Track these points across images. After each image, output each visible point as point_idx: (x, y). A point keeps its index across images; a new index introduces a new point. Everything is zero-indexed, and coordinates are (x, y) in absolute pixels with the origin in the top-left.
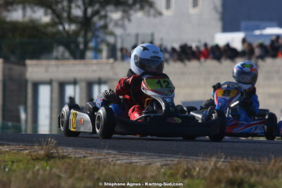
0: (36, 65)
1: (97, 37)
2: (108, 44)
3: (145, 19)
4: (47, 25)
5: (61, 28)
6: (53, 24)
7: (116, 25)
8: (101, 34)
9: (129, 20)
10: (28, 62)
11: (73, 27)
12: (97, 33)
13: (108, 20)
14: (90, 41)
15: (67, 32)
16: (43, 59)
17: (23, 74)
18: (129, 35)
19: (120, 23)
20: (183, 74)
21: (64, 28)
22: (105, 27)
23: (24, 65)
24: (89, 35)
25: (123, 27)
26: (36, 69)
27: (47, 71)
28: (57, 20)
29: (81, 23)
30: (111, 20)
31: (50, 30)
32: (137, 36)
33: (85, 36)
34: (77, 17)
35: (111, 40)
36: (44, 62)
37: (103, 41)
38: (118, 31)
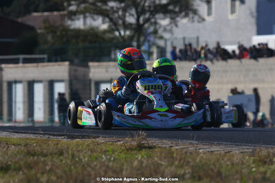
0: (98, 66)
1: (149, 41)
2: (158, 47)
3: (190, 25)
4: (105, 32)
5: (117, 33)
6: (110, 31)
7: (165, 30)
8: (152, 38)
9: (177, 26)
10: (91, 64)
11: (128, 33)
12: (148, 38)
13: (158, 26)
14: (143, 44)
15: (123, 37)
16: (104, 61)
17: (86, 74)
18: (176, 38)
19: (168, 28)
20: (225, 71)
21: (120, 33)
22: (155, 32)
23: (88, 67)
24: (142, 39)
25: (171, 31)
26: (97, 70)
27: (107, 71)
28: (114, 27)
29: (134, 29)
30: (161, 26)
31: (109, 36)
32: (184, 39)
33: (138, 41)
34: (131, 24)
35: (161, 43)
36: (105, 64)
37: (154, 44)
38: (167, 36)
